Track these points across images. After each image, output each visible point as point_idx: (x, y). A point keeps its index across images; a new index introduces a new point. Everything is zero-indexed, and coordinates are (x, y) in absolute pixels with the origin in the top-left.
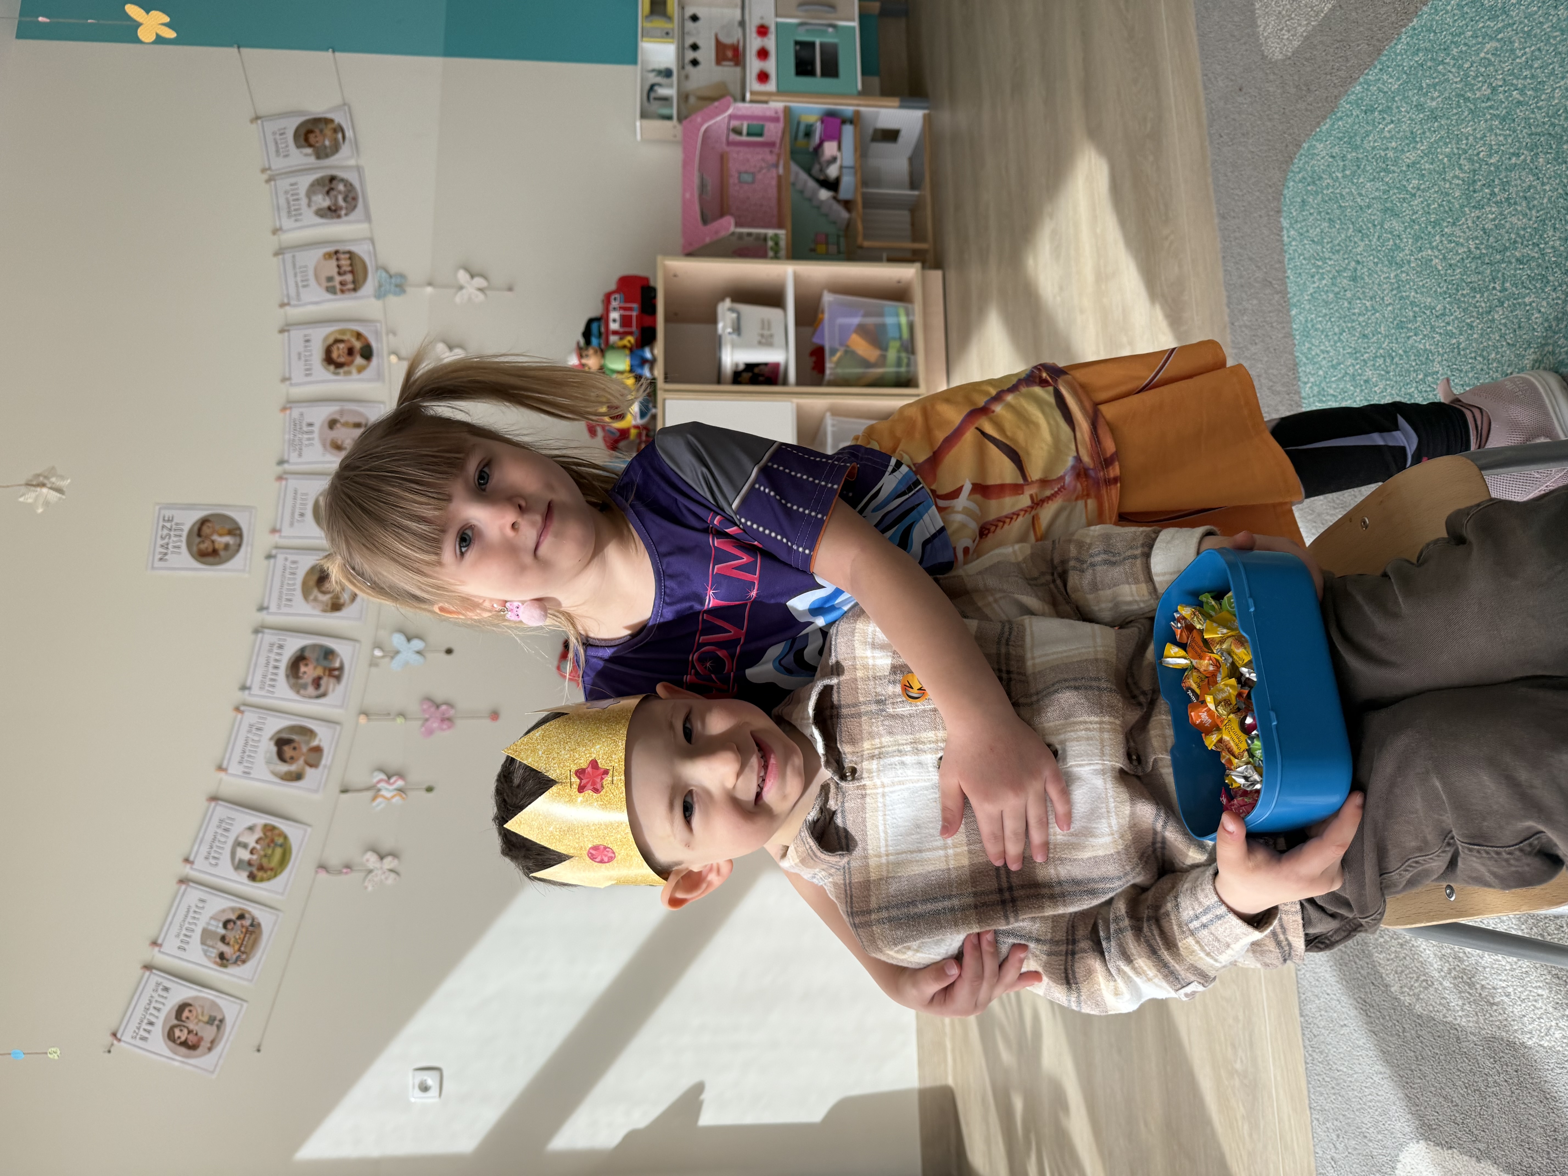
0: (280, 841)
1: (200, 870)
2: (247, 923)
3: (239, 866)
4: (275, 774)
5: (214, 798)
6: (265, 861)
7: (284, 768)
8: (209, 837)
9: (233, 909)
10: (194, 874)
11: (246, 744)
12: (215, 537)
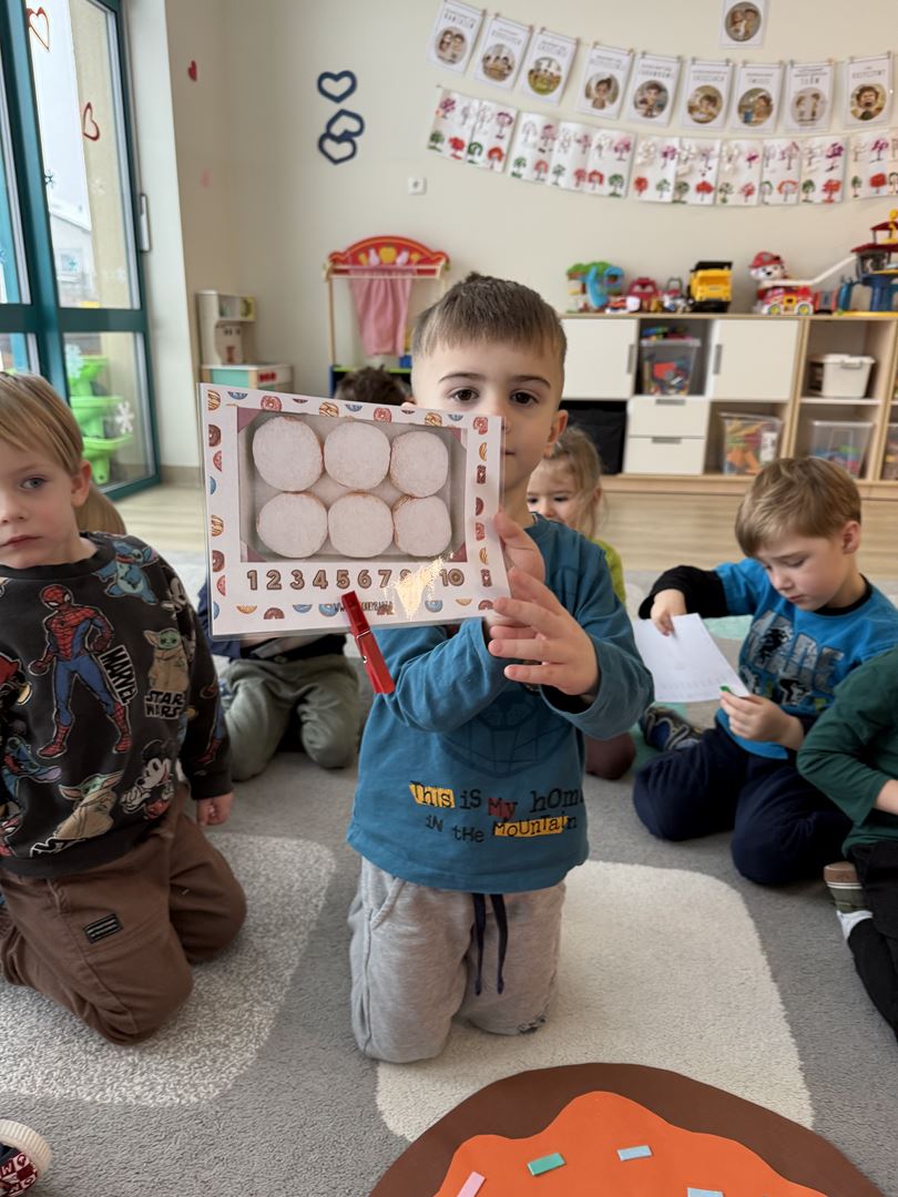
0: (551, 88)
1: (538, 39)
2: (506, 72)
3: (538, 63)
4: (590, 81)
5: (578, 43)
6: (539, 79)
7: (593, 85)
8: (556, 42)
9: (513, 62)
10: (535, 34)
11: (610, 59)
12: (745, 22)
